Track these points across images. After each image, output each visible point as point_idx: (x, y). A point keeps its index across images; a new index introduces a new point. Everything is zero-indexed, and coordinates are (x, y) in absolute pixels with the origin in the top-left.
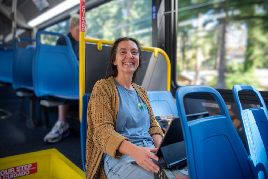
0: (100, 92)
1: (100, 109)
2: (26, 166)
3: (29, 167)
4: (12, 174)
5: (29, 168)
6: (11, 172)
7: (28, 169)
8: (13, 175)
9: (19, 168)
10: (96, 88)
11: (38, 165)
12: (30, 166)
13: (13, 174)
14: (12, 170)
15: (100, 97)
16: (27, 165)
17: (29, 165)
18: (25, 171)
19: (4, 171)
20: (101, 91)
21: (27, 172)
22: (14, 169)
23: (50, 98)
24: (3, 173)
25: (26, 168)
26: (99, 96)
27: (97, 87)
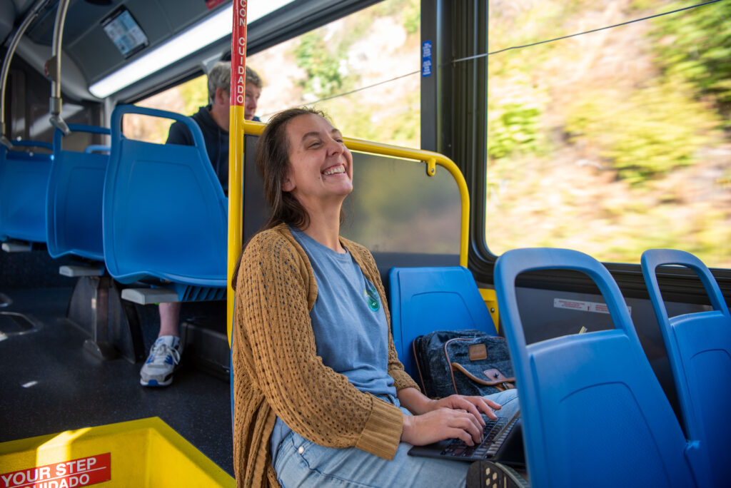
0: (273, 276)
1: (280, 314)
2: (81, 463)
3: (89, 464)
4: (43, 483)
5: (89, 468)
6: (41, 478)
7: (87, 470)
8: (45, 484)
9: (62, 467)
10: (258, 265)
11: (113, 458)
12: (91, 461)
13: (47, 482)
14: (45, 471)
15: (275, 289)
16: (84, 460)
17: (89, 460)
18: (79, 476)
19: (23, 474)
20: (274, 272)
21: (84, 479)
22: (48, 469)
23: (147, 283)
24: (19, 478)
25: (81, 468)
26: (273, 288)
27: (260, 263)
